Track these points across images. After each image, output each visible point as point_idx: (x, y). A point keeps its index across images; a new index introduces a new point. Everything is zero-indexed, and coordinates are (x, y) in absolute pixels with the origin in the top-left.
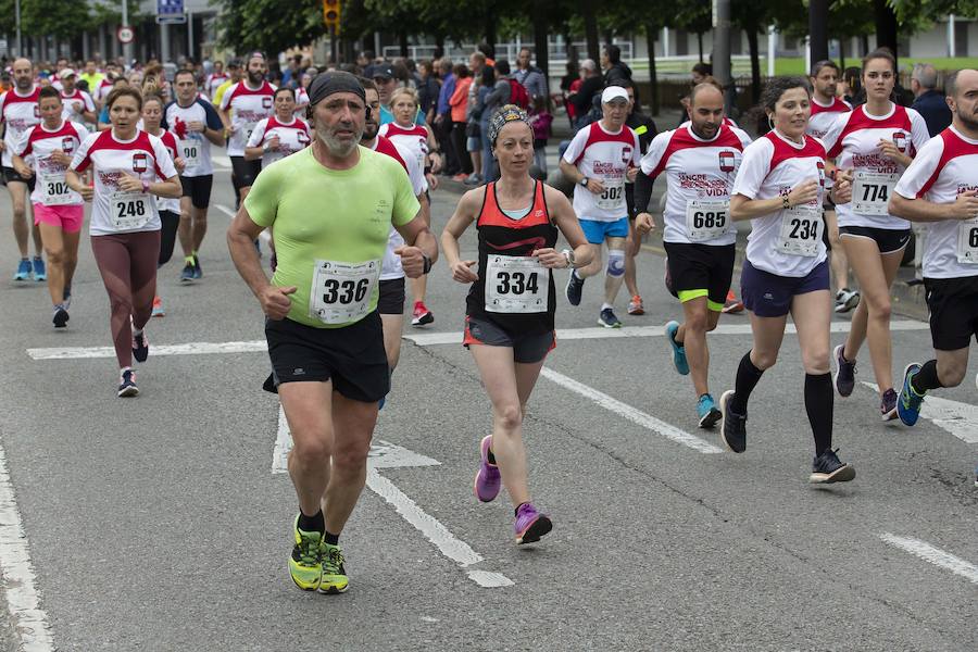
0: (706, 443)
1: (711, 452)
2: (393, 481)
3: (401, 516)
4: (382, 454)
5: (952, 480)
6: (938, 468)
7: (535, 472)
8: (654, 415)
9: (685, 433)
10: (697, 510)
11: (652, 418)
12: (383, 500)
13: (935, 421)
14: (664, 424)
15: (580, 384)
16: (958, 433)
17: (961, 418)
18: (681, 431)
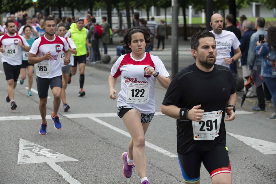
0: (172, 154)
1: (174, 157)
2: (61, 167)
3: (64, 179)
4: (57, 157)
5: (260, 167)
6: (254, 163)
7: (112, 164)
8: (153, 143)
9: (164, 150)
10: (170, 177)
11: (152, 145)
12: (58, 173)
13: (253, 146)
14: (157, 147)
15: (126, 132)
16: (261, 150)
17: (262, 145)
18: (163, 150)
